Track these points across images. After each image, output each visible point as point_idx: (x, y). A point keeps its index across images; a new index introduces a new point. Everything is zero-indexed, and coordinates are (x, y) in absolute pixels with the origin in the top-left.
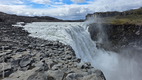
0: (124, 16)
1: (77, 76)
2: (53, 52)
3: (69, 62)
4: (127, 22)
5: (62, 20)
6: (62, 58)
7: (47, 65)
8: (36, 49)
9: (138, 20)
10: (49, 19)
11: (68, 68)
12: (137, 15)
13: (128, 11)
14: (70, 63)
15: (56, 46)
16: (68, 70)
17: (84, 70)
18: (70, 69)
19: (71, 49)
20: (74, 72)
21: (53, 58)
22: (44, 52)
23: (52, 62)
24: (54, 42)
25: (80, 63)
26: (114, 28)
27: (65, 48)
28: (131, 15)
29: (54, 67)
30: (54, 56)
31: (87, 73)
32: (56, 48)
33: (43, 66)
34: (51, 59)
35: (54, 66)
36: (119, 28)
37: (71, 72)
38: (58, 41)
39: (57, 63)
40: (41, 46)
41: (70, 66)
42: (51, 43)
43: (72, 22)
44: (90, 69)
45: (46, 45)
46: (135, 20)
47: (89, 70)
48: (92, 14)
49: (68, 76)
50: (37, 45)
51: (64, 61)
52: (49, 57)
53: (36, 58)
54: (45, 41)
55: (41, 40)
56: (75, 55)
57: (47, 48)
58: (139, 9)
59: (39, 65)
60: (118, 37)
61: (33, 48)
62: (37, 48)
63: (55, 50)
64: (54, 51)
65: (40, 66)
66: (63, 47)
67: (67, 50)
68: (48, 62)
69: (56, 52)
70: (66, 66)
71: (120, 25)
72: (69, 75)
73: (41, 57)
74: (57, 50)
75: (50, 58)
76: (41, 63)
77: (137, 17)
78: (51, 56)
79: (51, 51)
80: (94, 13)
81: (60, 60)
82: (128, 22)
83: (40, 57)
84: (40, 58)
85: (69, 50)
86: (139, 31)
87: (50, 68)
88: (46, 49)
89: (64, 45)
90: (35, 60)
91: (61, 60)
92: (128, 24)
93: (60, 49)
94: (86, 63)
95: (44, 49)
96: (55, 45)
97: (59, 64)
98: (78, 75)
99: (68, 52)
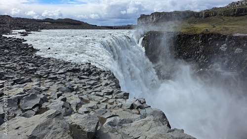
0: (203, 18)
1: (122, 122)
2: (81, 83)
3: (108, 99)
4: (207, 30)
5: (96, 26)
6: (96, 93)
7: (70, 105)
8: (49, 78)
9: (225, 26)
10: (71, 24)
11: (107, 110)
12: (224, 18)
13: (209, 10)
14: (111, 101)
15: (86, 73)
16: (106, 112)
17: (134, 111)
18: (111, 112)
19: (113, 78)
20: (118, 116)
21: (81, 93)
22: (64, 84)
23: (79, 101)
24: (82, 65)
25: (127, 100)
26: (186, 40)
27: (102, 75)
28: (213, 18)
29: (83, 108)
30: (83, 90)
31: (139, 116)
32: (86, 75)
33: (63, 107)
34: (77, 96)
35: (83, 106)
36: (194, 40)
37: (113, 116)
38: (90, 64)
39: (87, 102)
40: (59, 72)
41: (111, 106)
42: (77, 68)
43: (115, 29)
44: (144, 110)
45: (68, 71)
46: (219, 26)
47: (142, 111)
48: (148, 15)
49: (107, 122)
50: (51, 70)
51: (100, 98)
52: (74, 92)
53: (49, 94)
54: (66, 63)
55: (58, 62)
56: (120, 88)
57: (70, 77)
58: (228, 7)
59: (55, 105)
60: (191, 55)
61: (44, 76)
62: (52, 76)
63: (84, 78)
64: (83, 81)
65: (57, 107)
66: (99, 74)
67: (105, 78)
68: (71, 99)
69: (86, 83)
70: (103, 106)
71: (195, 35)
72: (109, 120)
73: (60, 92)
74: (88, 80)
75: (75, 94)
76: (59, 102)
77: (224, 20)
78: (77, 89)
79: (77, 82)
80: (152, 14)
81: (92, 96)
82: (208, 30)
83: (57, 91)
84: (58, 93)
85: (109, 79)
86: (225, 45)
87: (75, 111)
88: (68, 78)
89: (101, 71)
90: (48, 97)
91: (95, 96)
92: (208, 33)
93: (94, 78)
94: (137, 100)
95: (65, 78)
96: (84, 71)
97: (92, 104)
98: (123, 120)
99: (106, 81)
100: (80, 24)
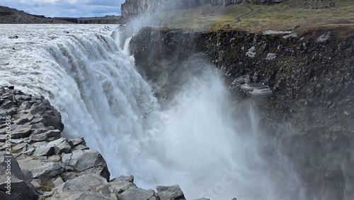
0: (223, 7)
4: (228, 25)
9: (253, 20)
12: (252, 7)
26: (198, 42)
28: (238, 6)
36: (209, 42)
46: (246, 19)
71: (211, 33)
77: (252, 10)
82: (231, 25)
86: (253, 48)
92: (229, 30)
100: (9, 14)
